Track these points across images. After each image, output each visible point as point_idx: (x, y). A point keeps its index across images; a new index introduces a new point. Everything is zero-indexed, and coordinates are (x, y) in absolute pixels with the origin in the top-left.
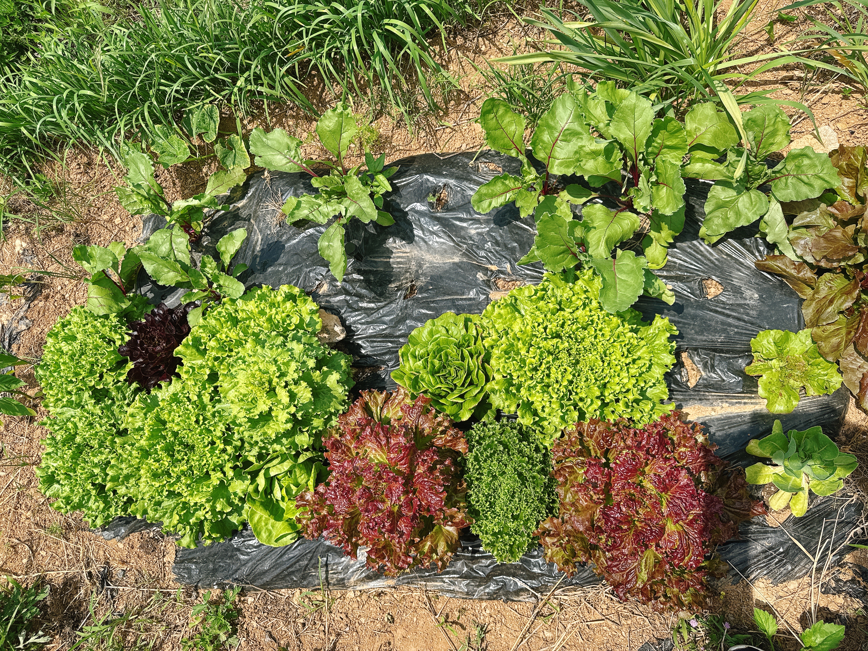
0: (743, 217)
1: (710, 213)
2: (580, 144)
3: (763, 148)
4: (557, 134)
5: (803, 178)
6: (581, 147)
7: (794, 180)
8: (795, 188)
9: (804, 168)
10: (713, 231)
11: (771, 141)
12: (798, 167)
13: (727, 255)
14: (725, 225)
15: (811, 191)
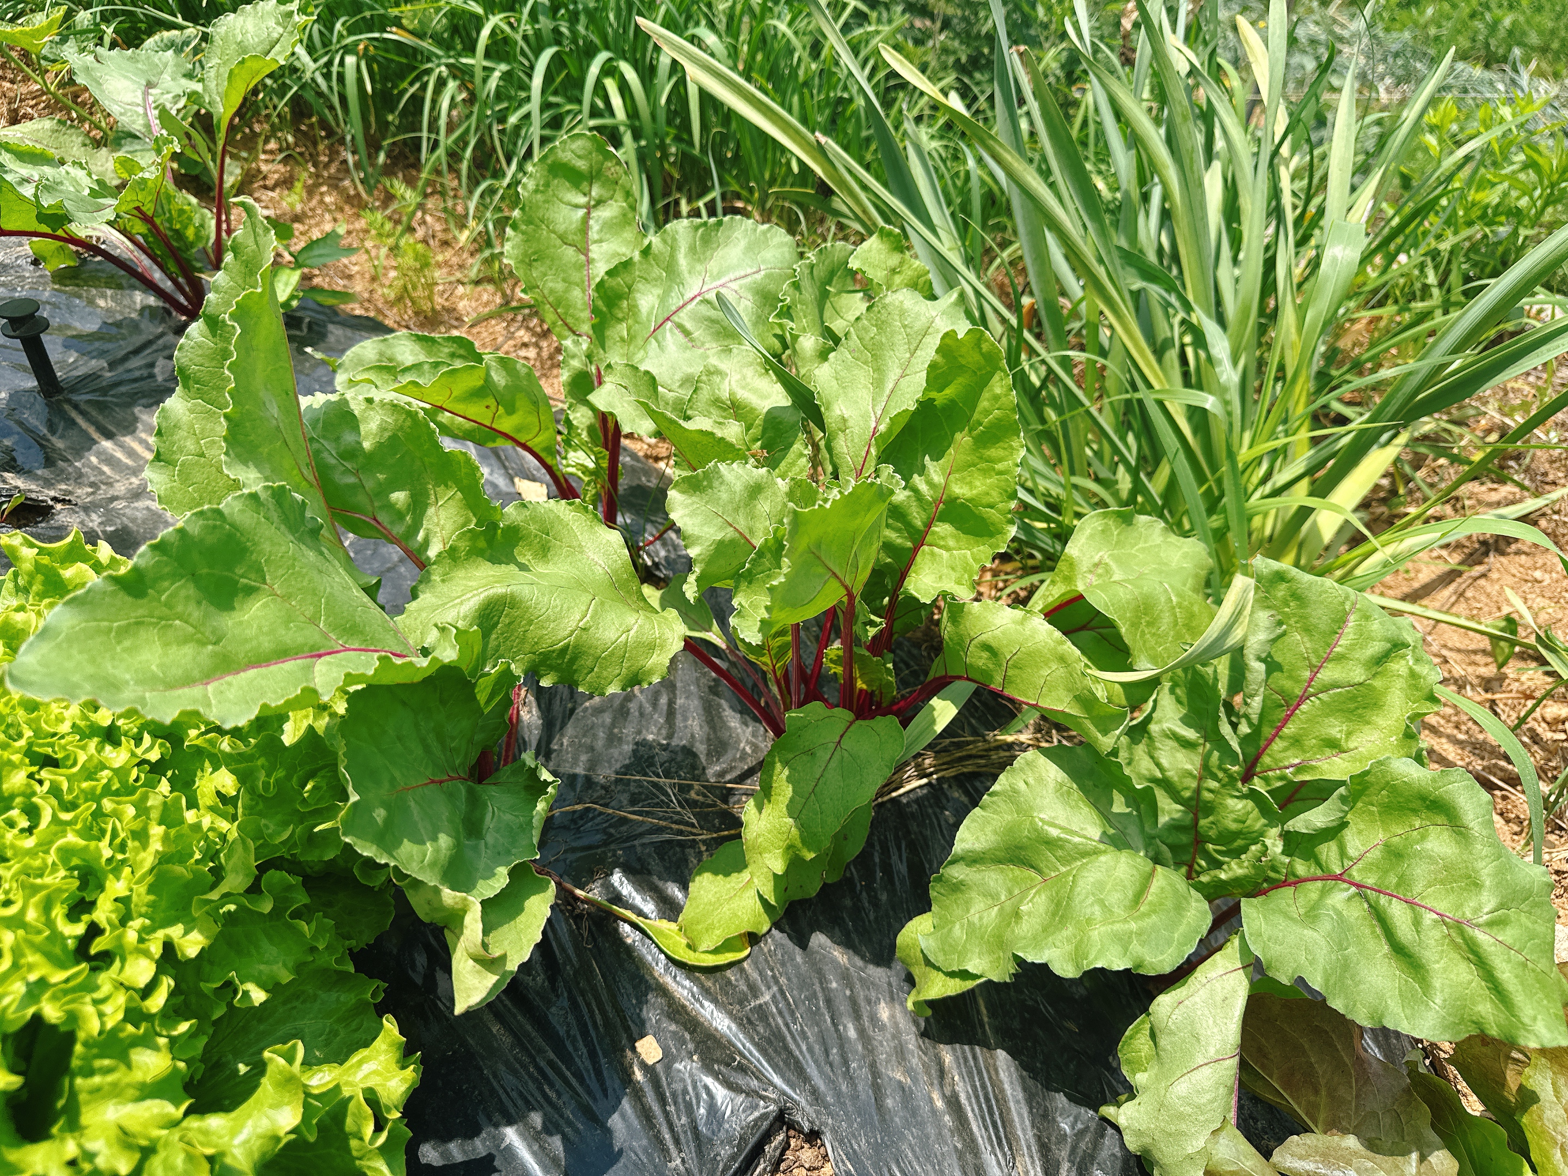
0: (1069, 931)
1: (974, 859)
2: (714, 361)
3: (1296, 742)
4: (675, 302)
5: (1398, 913)
6: (711, 372)
7: (1356, 912)
8: (1340, 943)
9: (1420, 872)
10: (947, 945)
11: (1335, 728)
12: (1395, 855)
13: (953, 1103)
14: (998, 942)
15: (1407, 998)
